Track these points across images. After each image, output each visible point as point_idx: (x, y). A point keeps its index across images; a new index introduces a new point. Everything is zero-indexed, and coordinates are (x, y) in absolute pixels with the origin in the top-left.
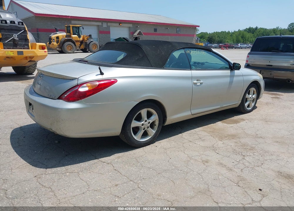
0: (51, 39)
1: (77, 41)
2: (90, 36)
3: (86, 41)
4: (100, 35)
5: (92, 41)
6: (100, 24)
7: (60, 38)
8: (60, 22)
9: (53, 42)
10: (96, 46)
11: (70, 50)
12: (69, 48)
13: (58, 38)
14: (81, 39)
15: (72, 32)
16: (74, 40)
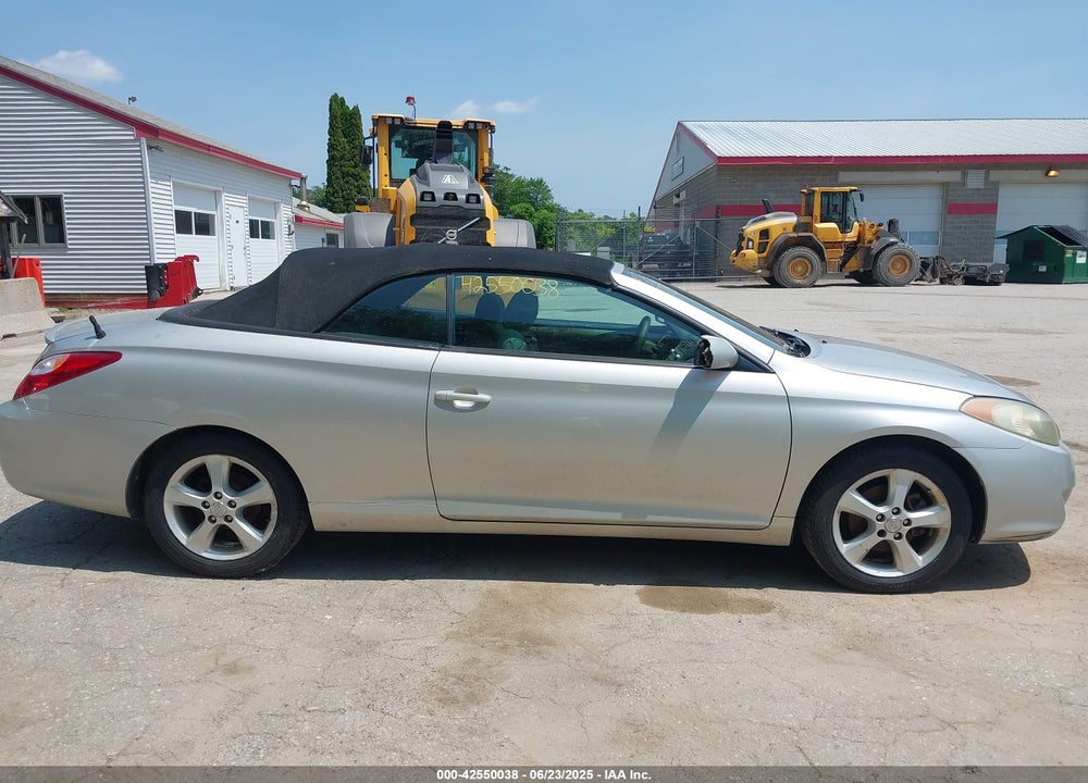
0: (744, 239)
1: (834, 245)
2: (891, 223)
3: (870, 242)
4: (950, 218)
5: (893, 244)
6: (953, 176)
7: (773, 236)
8: (797, 180)
9: (748, 248)
10: (907, 260)
11: (803, 275)
12: (799, 269)
13: (765, 233)
14: (851, 236)
15: (817, 211)
16: (820, 239)
